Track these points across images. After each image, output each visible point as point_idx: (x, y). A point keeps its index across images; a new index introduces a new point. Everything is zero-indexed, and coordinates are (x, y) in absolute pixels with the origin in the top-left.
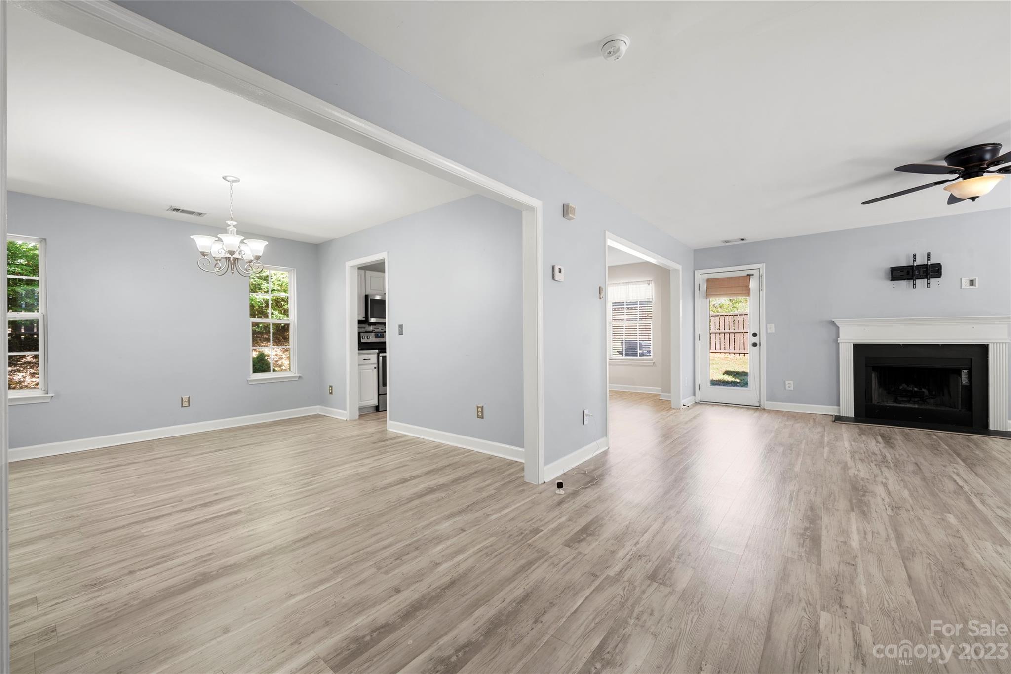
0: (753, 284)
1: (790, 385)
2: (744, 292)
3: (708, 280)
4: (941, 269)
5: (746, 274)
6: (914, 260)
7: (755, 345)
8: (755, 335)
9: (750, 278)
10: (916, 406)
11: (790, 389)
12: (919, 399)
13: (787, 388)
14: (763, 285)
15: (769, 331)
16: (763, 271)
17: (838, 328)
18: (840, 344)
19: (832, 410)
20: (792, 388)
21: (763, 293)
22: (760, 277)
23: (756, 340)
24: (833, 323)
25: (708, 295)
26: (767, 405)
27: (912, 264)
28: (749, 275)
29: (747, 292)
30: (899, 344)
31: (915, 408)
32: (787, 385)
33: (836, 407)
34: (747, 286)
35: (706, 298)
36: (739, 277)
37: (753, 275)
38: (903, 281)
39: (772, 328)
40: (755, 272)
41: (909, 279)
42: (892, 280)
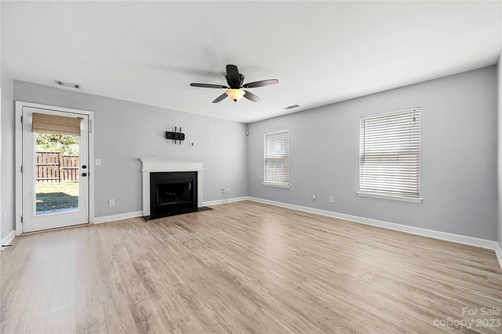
0: (83, 126)
1: (112, 202)
2: (75, 131)
3: (34, 115)
4: (184, 136)
5: (76, 117)
6: (176, 130)
7: (84, 175)
8: (84, 167)
9: (80, 121)
10: (175, 203)
11: (112, 205)
12: (172, 199)
13: (110, 205)
14: (92, 128)
15: (96, 164)
16: (92, 118)
17: (142, 163)
18: (143, 173)
19: (138, 214)
20: (114, 205)
21: (92, 135)
22: (89, 122)
23: (85, 171)
24: (139, 160)
25: (33, 129)
26: (95, 220)
27: (175, 132)
28: (80, 119)
29: (78, 132)
30: (170, 172)
31: (175, 204)
32: (110, 203)
33: (141, 212)
34: (77, 127)
35: (32, 132)
36: (70, 118)
37: (83, 119)
38: (170, 140)
39: (99, 162)
40: (86, 118)
41: (173, 139)
42: (167, 138)
